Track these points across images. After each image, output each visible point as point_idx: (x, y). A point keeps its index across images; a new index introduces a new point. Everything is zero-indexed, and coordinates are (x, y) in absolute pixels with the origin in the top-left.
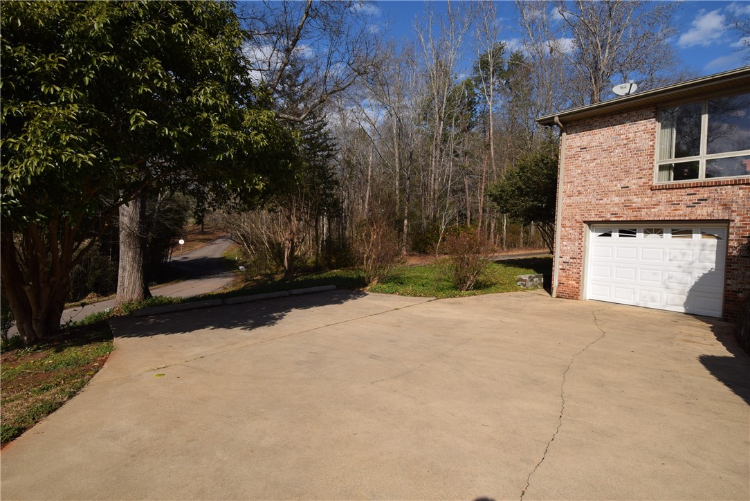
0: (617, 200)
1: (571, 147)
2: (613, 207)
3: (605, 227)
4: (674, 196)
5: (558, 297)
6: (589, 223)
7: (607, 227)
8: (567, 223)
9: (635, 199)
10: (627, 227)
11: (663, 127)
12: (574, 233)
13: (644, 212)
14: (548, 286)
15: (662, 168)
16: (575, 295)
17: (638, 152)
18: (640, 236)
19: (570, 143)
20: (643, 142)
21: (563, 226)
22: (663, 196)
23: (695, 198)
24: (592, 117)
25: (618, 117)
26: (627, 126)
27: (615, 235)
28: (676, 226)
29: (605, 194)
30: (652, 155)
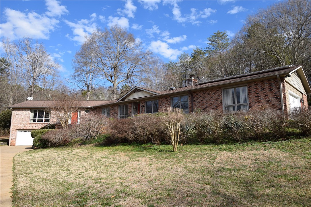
0: (23, 125)
1: (14, 114)
2: (22, 127)
3: (21, 130)
4: (32, 125)
5: (10, 146)
6: (18, 130)
7: (21, 131)
8: (13, 130)
9: (26, 125)
10: (25, 130)
11: (31, 113)
12: (14, 132)
13: (28, 128)
14: (8, 144)
15: (31, 120)
16: (14, 145)
17: (27, 117)
18: (27, 132)
19: (14, 113)
20: (28, 115)
21: (12, 130)
22: (31, 125)
23: (35, 126)
24: (19, 109)
25: (24, 110)
26: (25, 112)
27: (23, 132)
28: (29, 130)
29: (21, 124)
30: (29, 117)
